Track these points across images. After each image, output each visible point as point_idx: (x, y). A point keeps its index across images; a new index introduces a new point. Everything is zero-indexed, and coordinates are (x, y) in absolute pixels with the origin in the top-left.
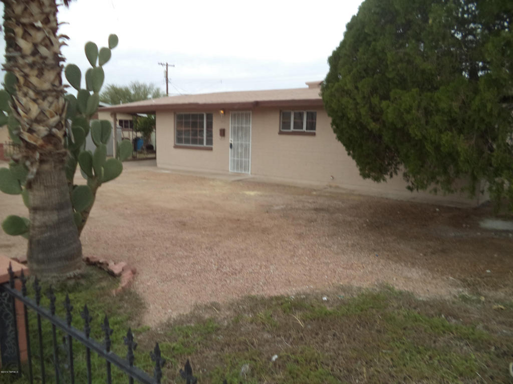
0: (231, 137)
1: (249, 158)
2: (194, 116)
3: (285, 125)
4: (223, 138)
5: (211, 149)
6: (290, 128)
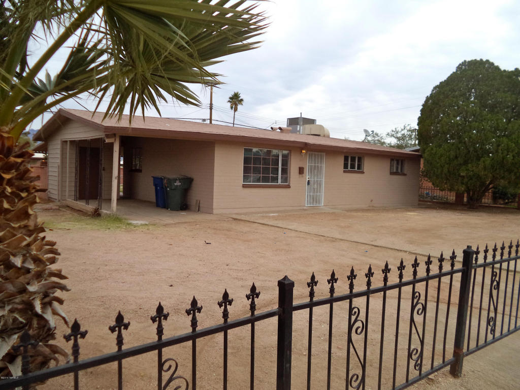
0: (308, 174)
1: (322, 192)
3: (346, 166)
6: (348, 168)
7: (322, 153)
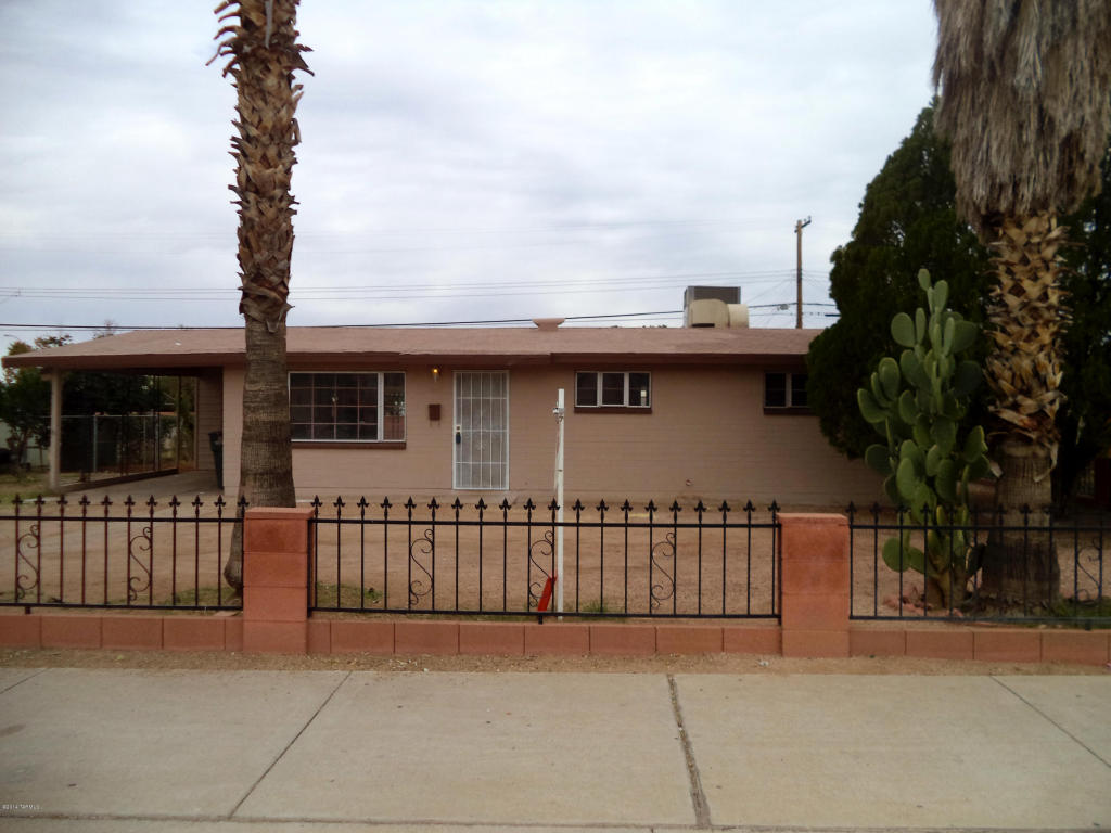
0: (458, 422)
1: (504, 460)
2: (349, 380)
3: (585, 397)
4: (435, 423)
5: (402, 447)
6: (595, 403)
7: (501, 372)
